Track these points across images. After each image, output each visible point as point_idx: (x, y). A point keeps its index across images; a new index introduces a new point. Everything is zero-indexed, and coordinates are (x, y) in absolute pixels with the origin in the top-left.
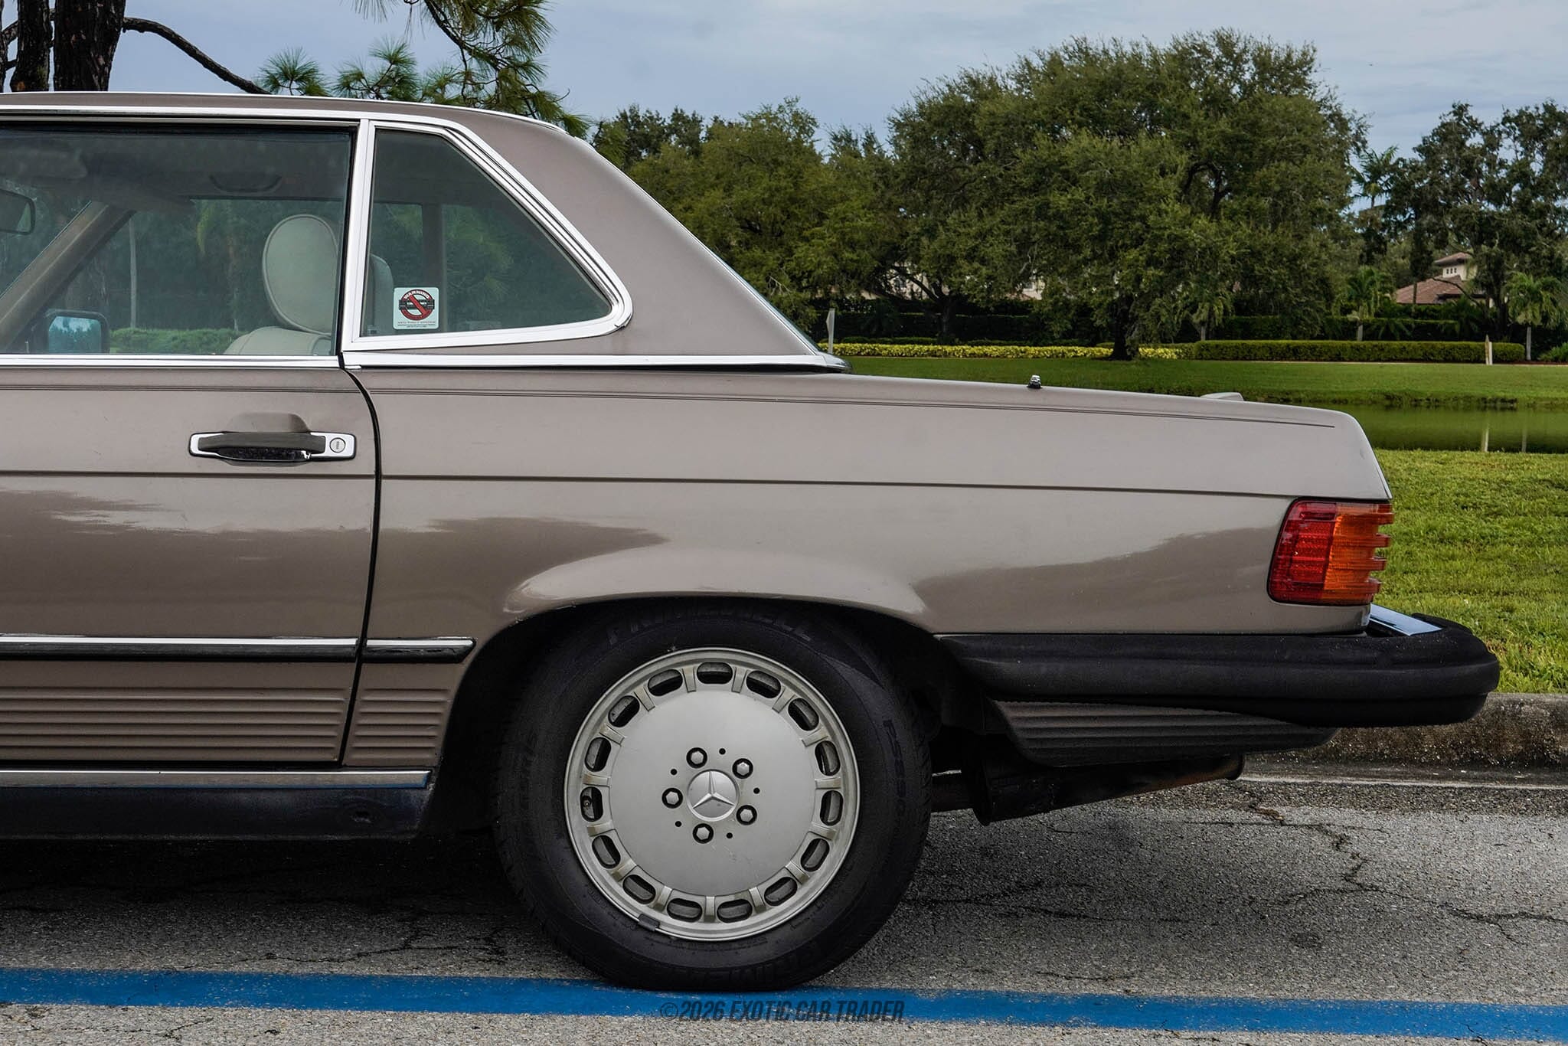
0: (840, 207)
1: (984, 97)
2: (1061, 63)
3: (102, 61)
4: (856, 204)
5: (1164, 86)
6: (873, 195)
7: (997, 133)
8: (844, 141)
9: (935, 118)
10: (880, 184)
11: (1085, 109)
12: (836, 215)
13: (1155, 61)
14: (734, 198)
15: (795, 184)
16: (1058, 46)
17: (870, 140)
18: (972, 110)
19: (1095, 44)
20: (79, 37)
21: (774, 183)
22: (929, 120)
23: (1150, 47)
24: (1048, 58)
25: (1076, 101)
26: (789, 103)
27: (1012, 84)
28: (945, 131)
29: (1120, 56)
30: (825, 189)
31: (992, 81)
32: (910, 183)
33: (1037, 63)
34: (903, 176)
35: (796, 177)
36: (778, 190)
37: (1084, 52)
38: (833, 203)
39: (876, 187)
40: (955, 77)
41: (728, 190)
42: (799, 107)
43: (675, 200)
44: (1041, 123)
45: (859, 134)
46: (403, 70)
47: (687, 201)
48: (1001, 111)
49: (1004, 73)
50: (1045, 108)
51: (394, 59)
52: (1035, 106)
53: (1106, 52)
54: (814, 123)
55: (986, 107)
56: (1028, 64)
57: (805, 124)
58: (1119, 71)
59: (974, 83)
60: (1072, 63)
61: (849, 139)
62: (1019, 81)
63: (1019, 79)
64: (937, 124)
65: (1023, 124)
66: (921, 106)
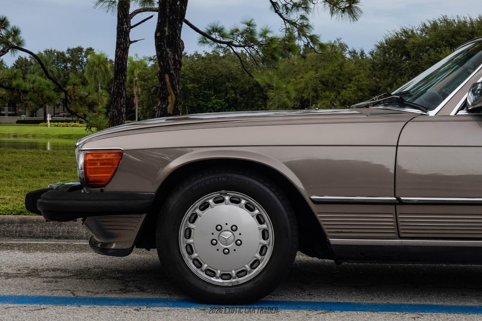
0: (357, 77)
1: (409, 37)
2: (437, 25)
4: (363, 75)
5: (476, 33)
6: (369, 72)
7: (415, 50)
8: (353, 53)
9: (392, 45)
10: (372, 68)
11: (447, 41)
12: (356, 79)
13: (472, 23)
14: (319, 74)
15: (341, 69)
16: (436, 18)
17: (362, 53)
18: (404, 42)
19: (450, 18)
21: (333, 68)
22: (390, 45)
23: (470, 19)
24: (432, 23)
25: (444, 38)
26: (338, 40)
27: (419, 32)
28: (396, 49)
29: (459, 22)
30: (351, 70)
31: (412, 31)
32: (382, 68)
33: (428, 25)
34: (380, 66)
35: (341, 66)
36: (335, 71)
37: (445, 20)
38: (355, 75)
39: (370, 69)
40: (399, 30)
41: (316, 71)
42: (342, 41)
43: (297, 74)
44: (431, 47)
45: (358, 51)
47: (301, 75)
48: (417, 42)
49: (416, 28)
50: (433, 41)
52: (429, 40)
53: (454, 21)
54: (347, 47)
55: (412, 40)
56: (425, 25)
57: (343, 47)
58: (459, 27)
59: (405, 32)
60: (442, 24)
61: (354, 52)
62: (422, 31)
63: (422, 30)
64: (393, 47)
65: (425, 46)
66: (386, 41)
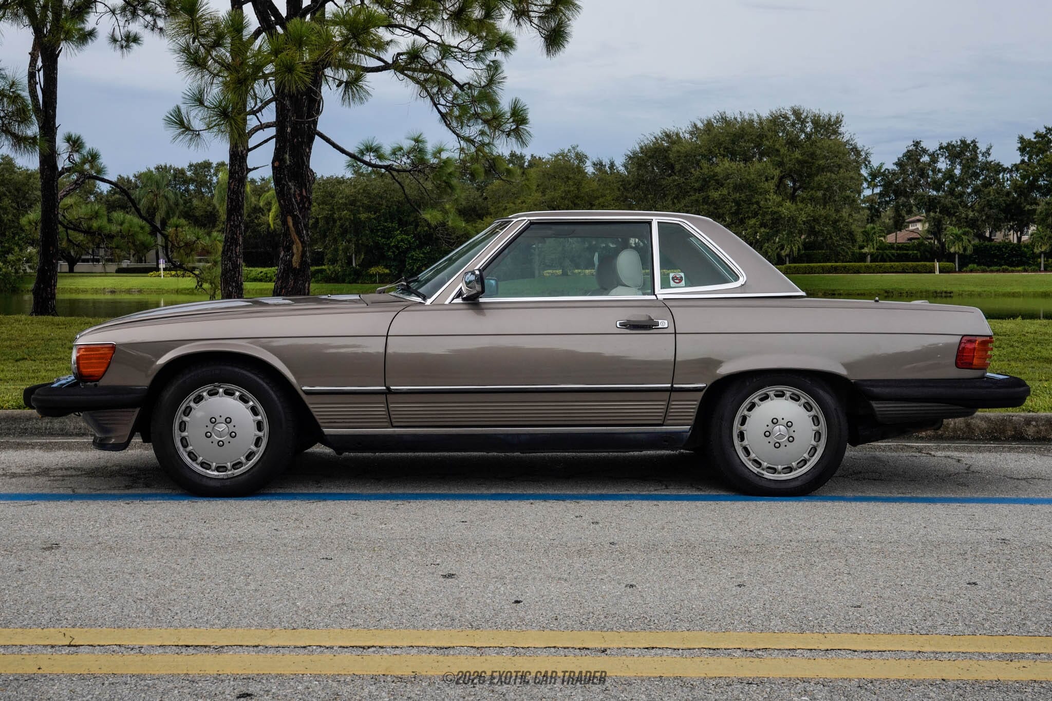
0: (601, 200)
1: (673, 143)
2: (713, 125)
3: (308, 150)
4: (609, 198)
5: (766, 136)
6: (618, 193)
7: (681, 161)
8: (599, 165)
9: (649, 154)
10: (621, 188)
11: (726, 148)
12: (599, 204)
13: (761, 123)
14: (547, 196)
15: (578, 189)
16: (711, 116)
17: (612, 165)
18: (667, 150)
19: (730, 115)
20: (298, 140)
21: (567, 189)
22: (646, 155)
23: (758, 116)
24: (705, 122)
25: (721, 144)
26: (574, 148)
27: (687, 136)
28: (654, 161)
29: (743, 120)
30: (593, 191)
31: (677, 135)
32: (637, 187)
33: (700, 125)
34: (633, 184)
35: (578, 185)
36: (569, 192)
37: (724, 119)
38: (597, 198)
39: (619, 189)
40: (658, 133)
41: (544, 193)
42: (579, 149)
43: (516, 198)
44: (704, 156)
45: (606, 162)
46: (420, 145)
47: (522, 199)
48: (683, 150)
49: (683, 131)
50: (705, 148)
51: (417, 140)
52: (700, 147)
53: (735, 119)
54: (587, 158)
55: (675, 148)
56: (695, 126)
57: (581, 158)
58: (742, 129)
59: (668, 136)
60: (718, 125)
61: (601, 164)
62: (691, 135)
63: (691, 133)
64: (650, 157)
65: (695, 156)
66: (641, 148)
